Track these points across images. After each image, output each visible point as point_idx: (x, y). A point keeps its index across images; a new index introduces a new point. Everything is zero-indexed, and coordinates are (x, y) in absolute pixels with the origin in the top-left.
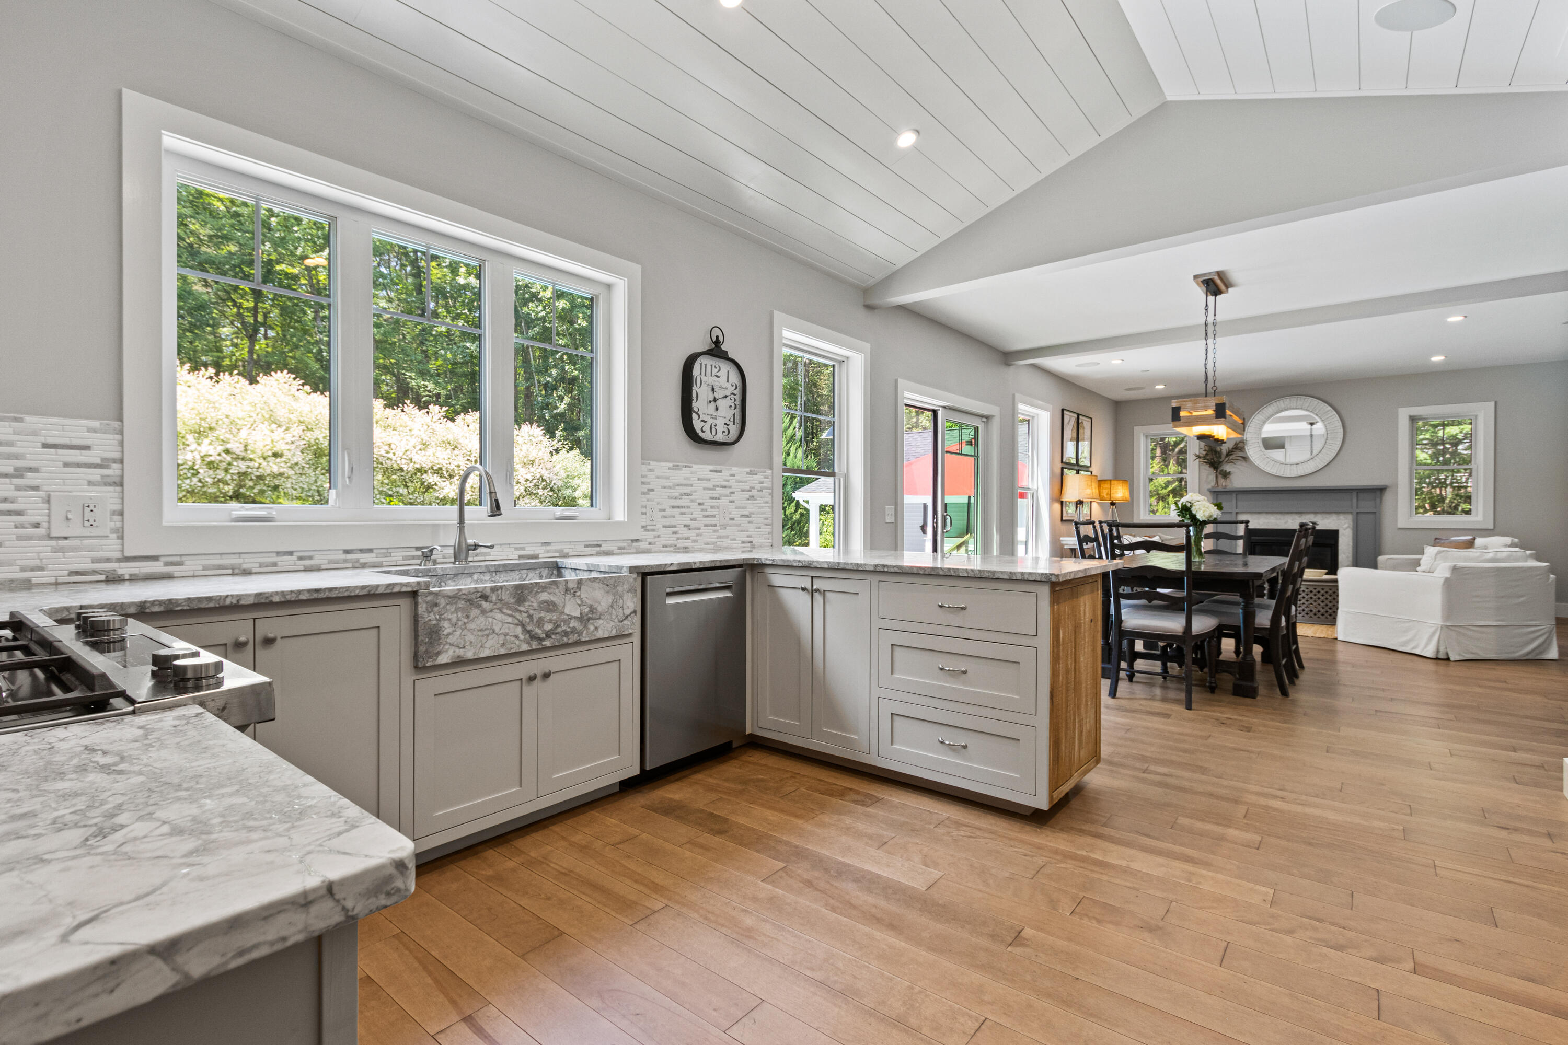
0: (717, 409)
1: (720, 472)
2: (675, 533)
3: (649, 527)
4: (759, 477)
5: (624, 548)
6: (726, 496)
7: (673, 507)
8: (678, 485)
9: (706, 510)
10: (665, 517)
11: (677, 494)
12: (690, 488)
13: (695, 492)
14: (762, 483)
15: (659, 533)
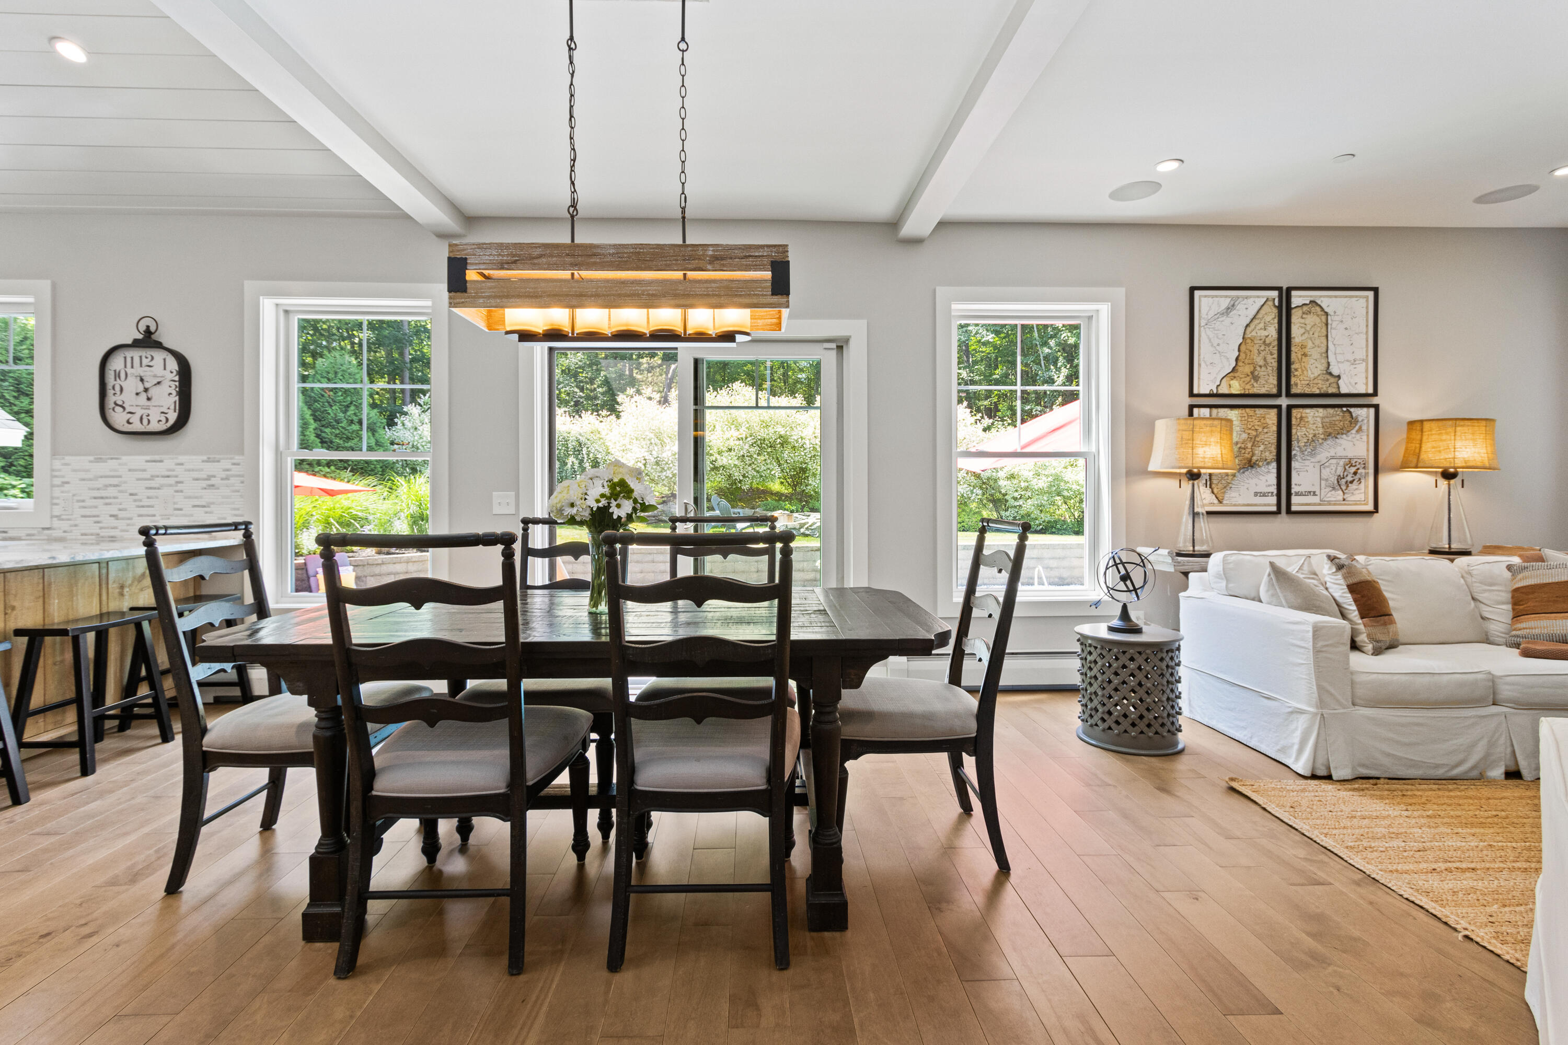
0: (149, 399)
1: (161, 461)
2: (98, 522)
3: (63, 517)
4: (225, 464)
5: (33, 535)
6: (171, 485)
7: (95, 498)
8: (101, 477)
9: (141, 501)
10: (85, 507)
11: (100, 486)
12: (120, 479)
13: (125, 482)
14: (228, 470)
15: (76, 522)
